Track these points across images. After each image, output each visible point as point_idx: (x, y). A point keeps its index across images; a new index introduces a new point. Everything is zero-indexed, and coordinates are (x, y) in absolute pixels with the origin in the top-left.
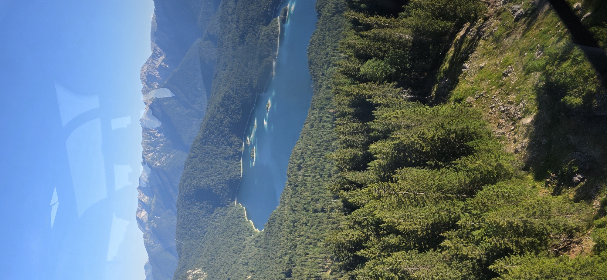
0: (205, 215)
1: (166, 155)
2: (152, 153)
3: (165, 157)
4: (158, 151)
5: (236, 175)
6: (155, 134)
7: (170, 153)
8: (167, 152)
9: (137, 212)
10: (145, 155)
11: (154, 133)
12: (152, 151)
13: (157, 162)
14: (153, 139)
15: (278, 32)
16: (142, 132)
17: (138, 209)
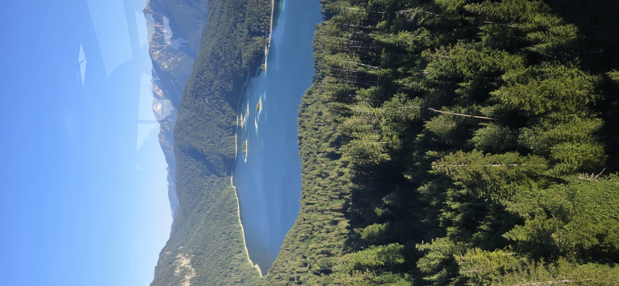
0: (201, 175)
1: (174, 57)
2: (159, 51)
3: (173, 58)
4: (165, 50)
5: (230, 154)
6: (161, 29)
7: (178, 56)
8: (174, 54)
9: (153, 105)
10: (152, 52)
11: (159, 28)
12: (159, 49)
13: (164, 63)
14: (159, 35)
15: (271, 7)
16: (147, 25)
17: (154, 101)
